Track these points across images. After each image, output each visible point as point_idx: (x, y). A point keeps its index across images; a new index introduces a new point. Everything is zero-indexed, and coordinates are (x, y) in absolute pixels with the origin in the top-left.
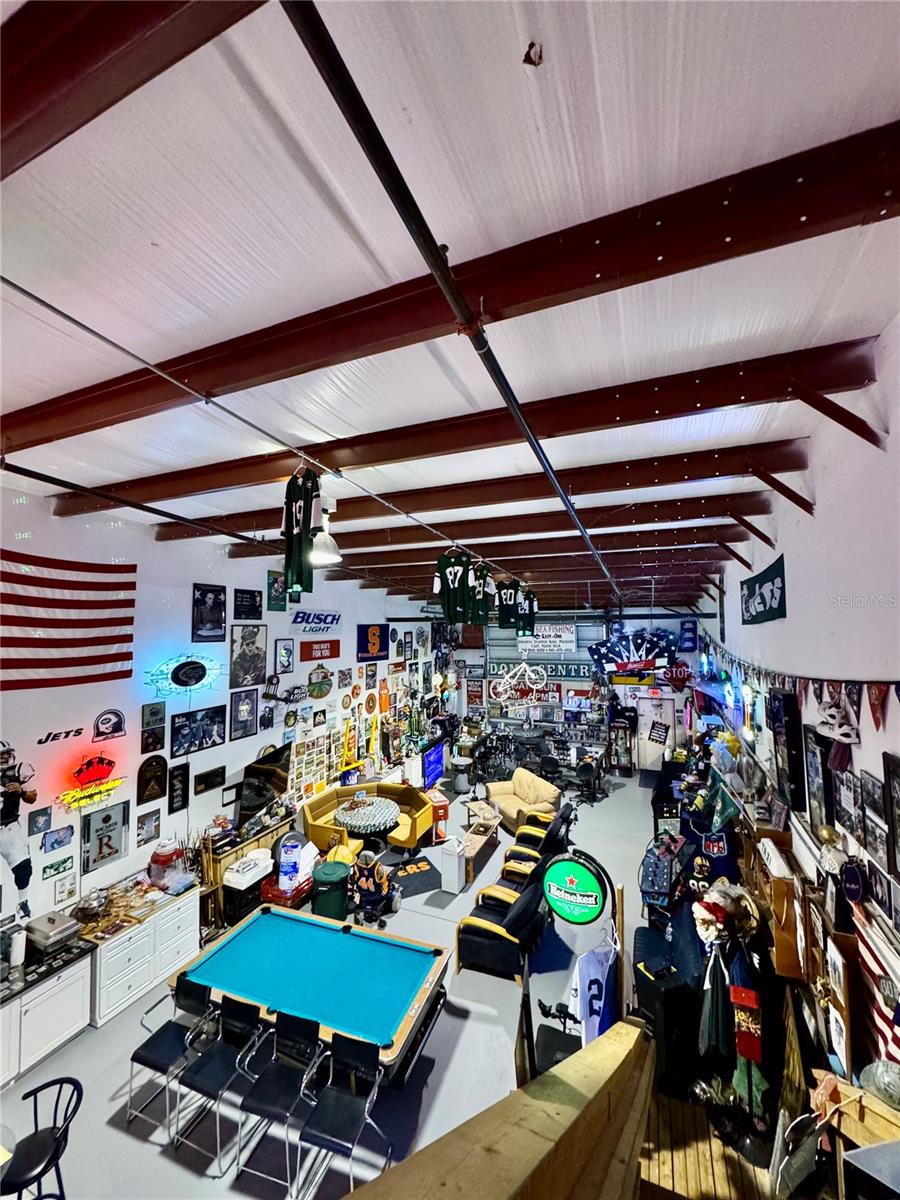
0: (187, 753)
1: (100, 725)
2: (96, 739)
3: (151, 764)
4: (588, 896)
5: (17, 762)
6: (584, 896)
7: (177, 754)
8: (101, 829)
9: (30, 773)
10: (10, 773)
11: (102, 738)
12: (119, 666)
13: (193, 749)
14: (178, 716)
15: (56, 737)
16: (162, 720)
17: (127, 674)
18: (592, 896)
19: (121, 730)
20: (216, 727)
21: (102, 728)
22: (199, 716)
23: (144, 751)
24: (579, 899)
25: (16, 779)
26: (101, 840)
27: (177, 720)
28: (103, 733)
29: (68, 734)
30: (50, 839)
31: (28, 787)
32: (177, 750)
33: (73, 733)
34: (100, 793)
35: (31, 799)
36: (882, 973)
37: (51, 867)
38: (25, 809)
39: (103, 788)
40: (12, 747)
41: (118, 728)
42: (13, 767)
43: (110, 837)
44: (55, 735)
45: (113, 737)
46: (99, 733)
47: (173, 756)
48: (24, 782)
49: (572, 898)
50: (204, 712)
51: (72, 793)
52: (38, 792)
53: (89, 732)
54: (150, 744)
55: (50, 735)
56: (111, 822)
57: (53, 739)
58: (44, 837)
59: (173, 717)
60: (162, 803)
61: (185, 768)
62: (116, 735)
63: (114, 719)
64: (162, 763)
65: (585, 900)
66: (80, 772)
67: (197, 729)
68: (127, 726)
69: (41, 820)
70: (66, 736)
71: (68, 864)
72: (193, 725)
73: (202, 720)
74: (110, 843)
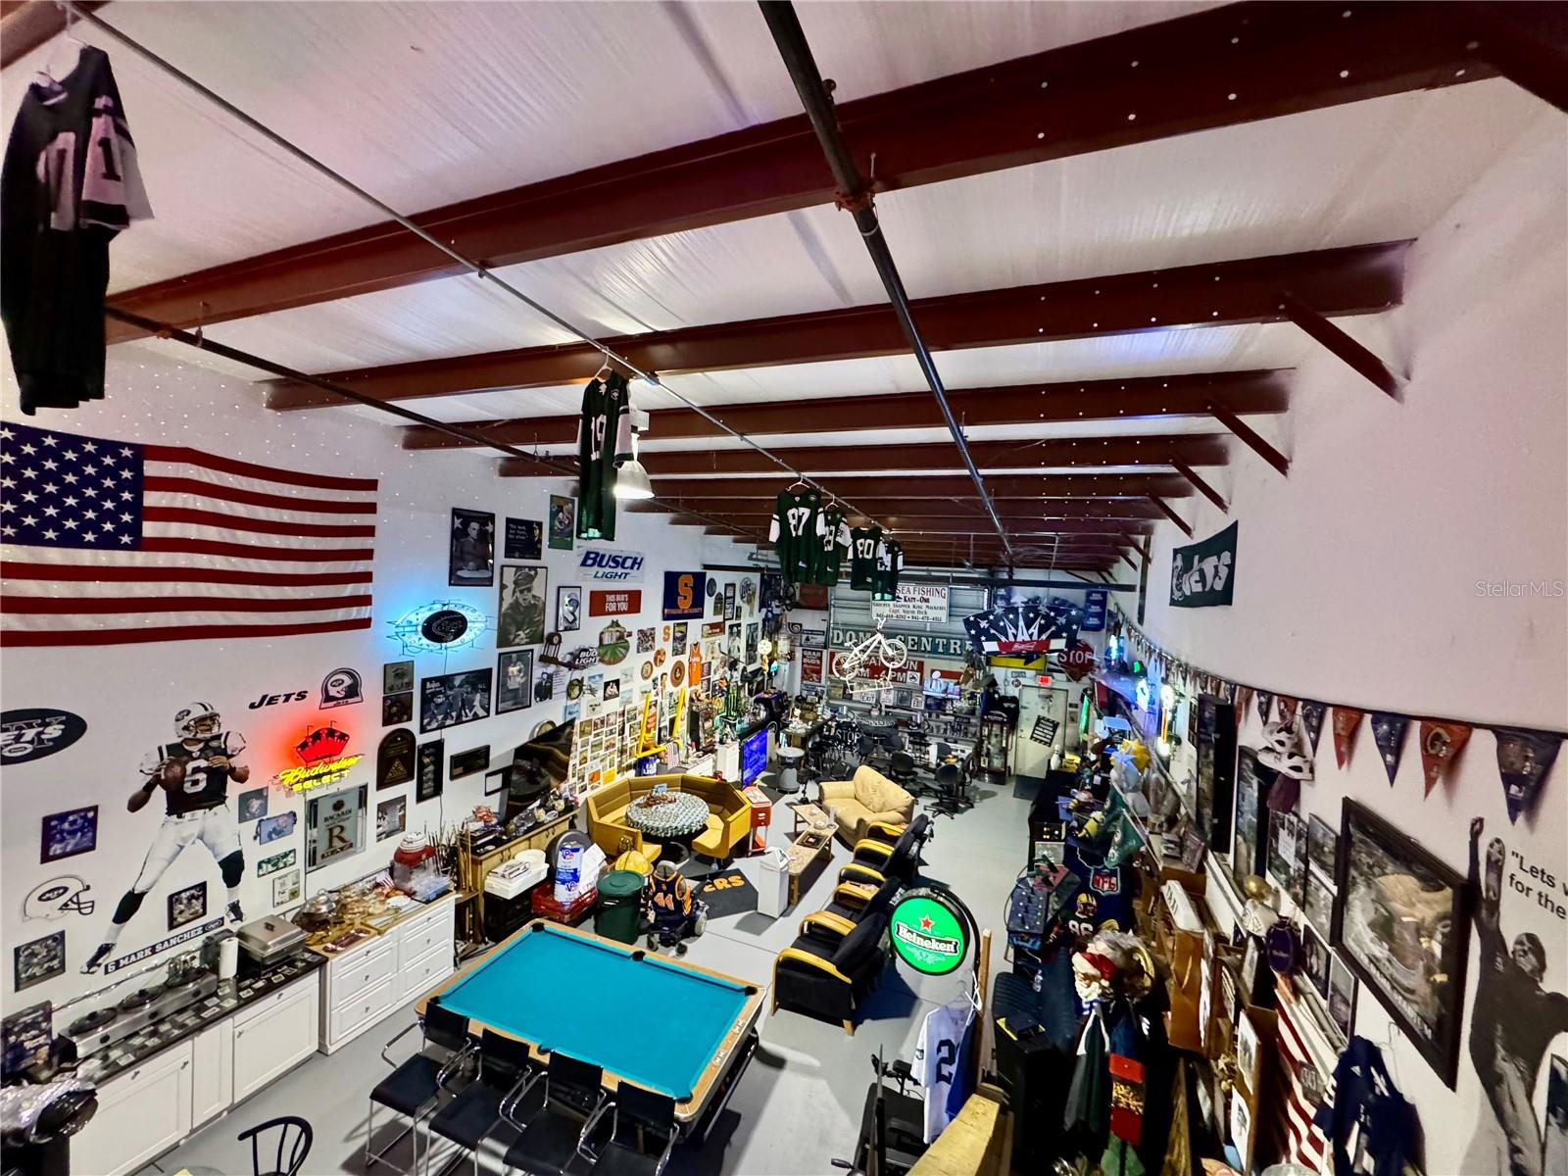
0: (441, 727)
1: (330, 687)
2: (324, 705)
3: (395, 740)
4: (946, 942)
5: (223, 731)
6: (940, 941)
7: (429, 728)
8: (331, 818)
9: (241, 745)
10: (214, 744)
11: (332, 704)
12: (355, 613)
13: (448, 722)
14: (430, 680)
15: (272, 701)
16: (410, 684)
17: (365, 623)
18: (950, 943)
19: (357, 695)
20: (478, 697)
21: (333, 692)
22: (457, 682)
23: (386, 722)
24: (934, 945)
25: (224, 752)
26: (331, 830)
27: (428, 685)
28: (334, 698)
29: (288, 697)
30: (267, 828)
31: (237, 762)
32: (429, 724)
33: (295, 696)
34: (330, 773)
35: (241, 778)
36: (1304, 1060)
37: (269, 861)
38: (234, 790)
39: (334, 767)
40: (216, 711)
41: (353, 691)
42: (218, 737)
43: (342, 829)
44: (272, 699)
45: (347, 703)
46: (328, 698)
47: (423, 730)
48: (232, 756)
49: (926, 943)
50: (463, 677)
51: (295, 772)
52: (250, 768)
53: (315, 697)
54: (395, 714)
55: (264, 697)
56: (344, 809)
57: (268, 704)
58: (259, 825)
59: (424, 681)
60: (409, 789)
61: (439, 746)
62: (350, 700)
63: (348, 681)
64: (410, 738)
65: (942, 946)
66: (304, 746)
67: (454, 697)
68: (364, 690)
69: (255, 804)
70: (286, 700)
71: (290, 859)
72: (449, 693)
73: (460, 686)
74: (343, 835)
